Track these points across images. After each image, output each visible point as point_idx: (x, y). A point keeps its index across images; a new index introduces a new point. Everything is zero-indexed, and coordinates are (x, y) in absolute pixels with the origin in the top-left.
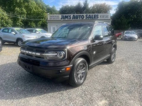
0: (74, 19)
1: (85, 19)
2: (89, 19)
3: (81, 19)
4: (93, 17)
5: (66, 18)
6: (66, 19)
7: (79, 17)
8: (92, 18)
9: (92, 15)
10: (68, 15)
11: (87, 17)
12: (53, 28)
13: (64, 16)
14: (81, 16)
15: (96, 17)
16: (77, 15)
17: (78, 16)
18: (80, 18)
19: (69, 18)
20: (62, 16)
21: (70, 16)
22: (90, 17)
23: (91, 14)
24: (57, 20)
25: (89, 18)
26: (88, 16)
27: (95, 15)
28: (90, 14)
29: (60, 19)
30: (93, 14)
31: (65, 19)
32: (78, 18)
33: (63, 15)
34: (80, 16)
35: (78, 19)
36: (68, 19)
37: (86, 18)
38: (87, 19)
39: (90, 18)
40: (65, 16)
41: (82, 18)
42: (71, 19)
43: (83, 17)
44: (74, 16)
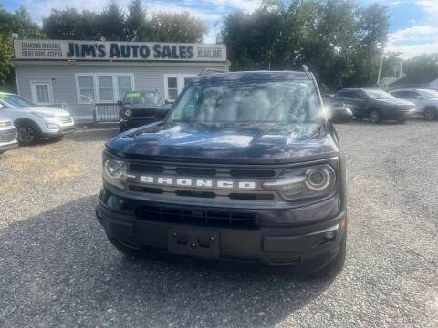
0: (115, 58)
1: (151, 57)
2: (167, 59)
3: (139, 58)
4: (178, 53)
5: (88, 54)
6: (89, 57)
7: (132, 50)
8: (176, 57)
9: (174, 48)
10: (93, 43)
11: (159, 52)
12: (38, 87)
13: (77, 46)
14: (138, 47)
15: (187, 54)
16: (125, 43)
17: (128, 47)
18: (135, 56)
19: (97, 52)
20: (71, 45)
21: (102, 46)
22: (167, 53)
23: (171, 45)
24: (52, 58)
25: (164, 56)
26: (161, 50)
27: (184, 47)
28: (166, 44)
29: (64, 57)
30: (178, 45)
31: (83, 55)
32: (128, 55)
33: (75, 42)
34: (135, 48)
35: (131, 58)
36: (94, 55)
37: (155, 56)
38: (160, 59)
39: (170, 56)
40: (84, 46)
41: (142, 56)
42: (107, 57)
43: (144, 52)
44: (114, 46)
